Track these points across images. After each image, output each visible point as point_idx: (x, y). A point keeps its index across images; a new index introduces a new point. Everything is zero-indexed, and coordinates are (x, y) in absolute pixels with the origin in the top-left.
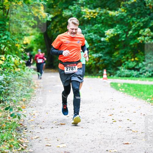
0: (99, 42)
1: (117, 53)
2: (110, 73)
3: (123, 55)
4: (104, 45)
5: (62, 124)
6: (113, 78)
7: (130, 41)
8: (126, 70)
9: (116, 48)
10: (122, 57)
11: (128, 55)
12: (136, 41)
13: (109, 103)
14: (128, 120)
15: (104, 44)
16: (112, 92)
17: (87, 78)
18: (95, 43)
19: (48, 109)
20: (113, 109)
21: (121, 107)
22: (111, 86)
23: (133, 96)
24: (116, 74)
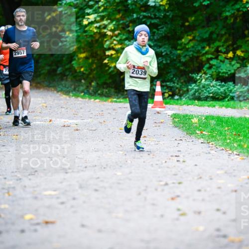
0: (143, 9)
1: (190, 38)
2: (170, 89)
3: (205, 44)
4: (156, 18)
5: (47, 223)
6: (179, 102)
7: (224, 6)
8: (214, 82)
9: (187, 24)
10: (203, 48)
11: (217, 44)
12: (238, 6)
13: (168, 167)
14: (218, 210)
15: (155, 15)
16: (176, 140)
17: (112, 102)
18: (133, 12)
19: (11, 183)
20: (180, 183)
21: (201, 178)
22: (174, 122)
23: (231, 149)
24: (188, 91)
